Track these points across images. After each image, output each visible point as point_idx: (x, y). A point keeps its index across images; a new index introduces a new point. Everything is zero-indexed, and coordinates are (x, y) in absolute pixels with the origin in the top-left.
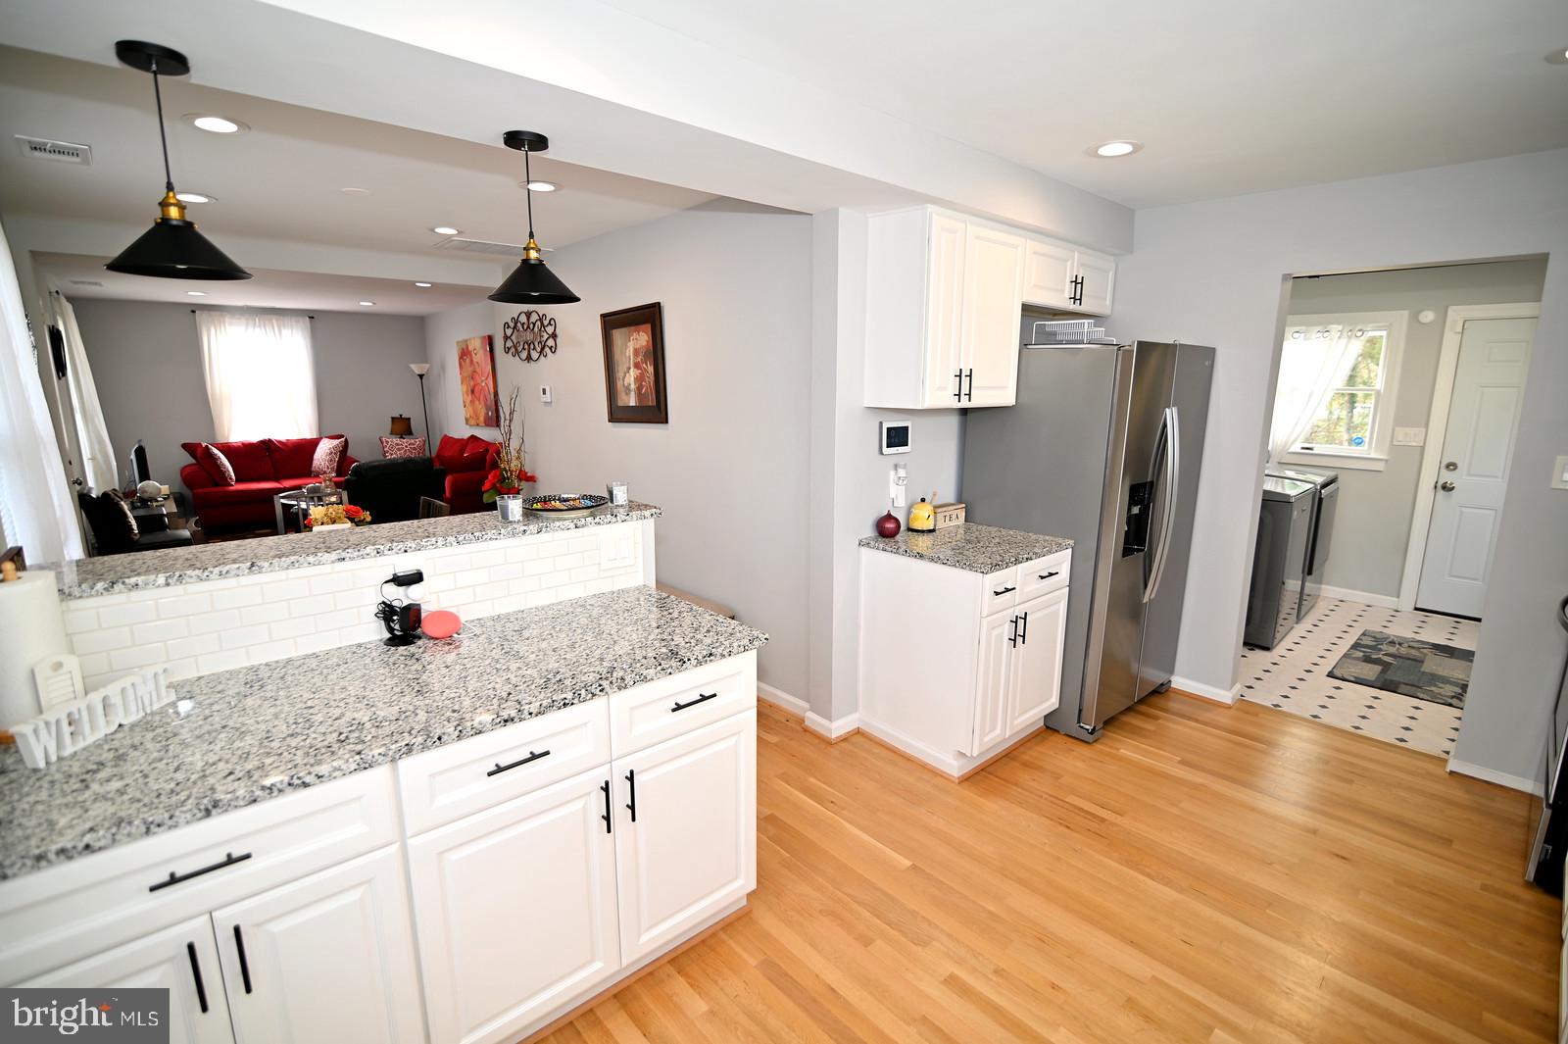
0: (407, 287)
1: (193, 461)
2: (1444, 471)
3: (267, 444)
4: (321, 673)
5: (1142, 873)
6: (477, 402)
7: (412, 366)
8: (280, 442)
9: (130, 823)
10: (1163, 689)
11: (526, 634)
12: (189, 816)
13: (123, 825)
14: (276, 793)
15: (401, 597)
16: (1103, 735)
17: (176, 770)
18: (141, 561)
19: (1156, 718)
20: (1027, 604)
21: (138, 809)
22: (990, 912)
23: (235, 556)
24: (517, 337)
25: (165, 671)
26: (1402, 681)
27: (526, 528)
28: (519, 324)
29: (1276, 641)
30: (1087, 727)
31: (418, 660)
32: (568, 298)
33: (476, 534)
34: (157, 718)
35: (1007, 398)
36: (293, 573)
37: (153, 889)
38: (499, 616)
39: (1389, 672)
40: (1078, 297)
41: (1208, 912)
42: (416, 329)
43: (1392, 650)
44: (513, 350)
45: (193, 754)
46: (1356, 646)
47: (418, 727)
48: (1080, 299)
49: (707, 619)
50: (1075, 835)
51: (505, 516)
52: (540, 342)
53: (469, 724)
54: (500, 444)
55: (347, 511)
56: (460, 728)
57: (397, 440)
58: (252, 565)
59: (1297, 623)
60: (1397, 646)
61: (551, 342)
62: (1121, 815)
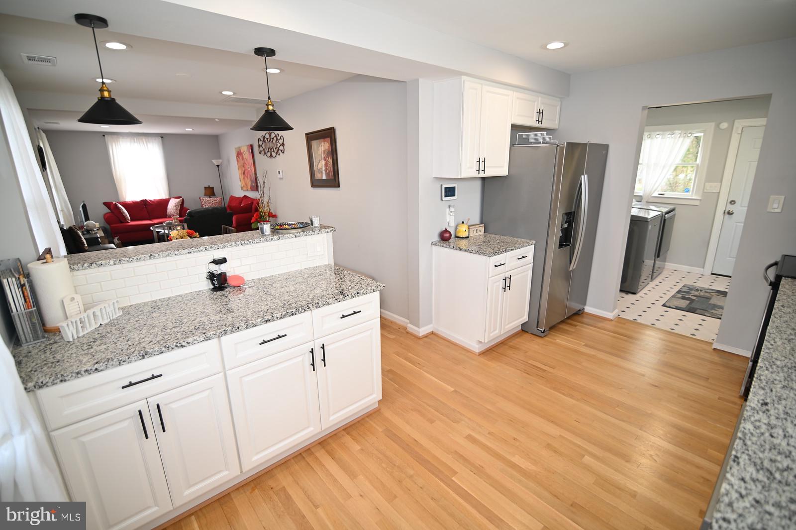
0: (209, 121)
1: (109, 211)
2: (729, 205)
3: (144, 202)
4: (184, 303)
5: (560, 393)
6: (246, 178)
7: (213, 161)
8: (150, 200)
9: (112, 360)
10: (581, 312)
11: (274, 285)
12: (136, 358)
13: (110, 361)
14: (170, 350)
15: (217, 269)
16: (549, 334)
17: (128, 341)
18: (101, 255)
19: (576, 326)
20: (511, 271)
21: (115, 355)
22: (488, 410)
23: (142, 252)
24: (265, 146)
25: (117, 302)
26: (698, 307)
27: (272, 238)
28: (265, 139)
29: (639, 290)
30: (541, 330)
31: (226, 297)
32: (288, 128)
33: (250, 241)
34: (116, 321)
35: (504, 171)
36: (168, 258)
37: (123, 388)
38: (262, 278)
39: (693, 304)
40: (540, 120)
41: (589, 409)
42: (214, 142)
43: (697, 293)
44: (263, 152)
45: (134, 335)
46: (679, 292)
47: (228, 324)
48: (542, 121)
49: (357, 278)
50: (531, 377)
51: (262, 232)
52: (276, 148)
53: (251, 322)
54: (259, 199)
55: (188, 233)
56: (247, 324)
57: (208, 199)
58: (151, 255)
59: (651, 281)
60: (699, 292)
61: (281, 148)
62: (553, 368)
